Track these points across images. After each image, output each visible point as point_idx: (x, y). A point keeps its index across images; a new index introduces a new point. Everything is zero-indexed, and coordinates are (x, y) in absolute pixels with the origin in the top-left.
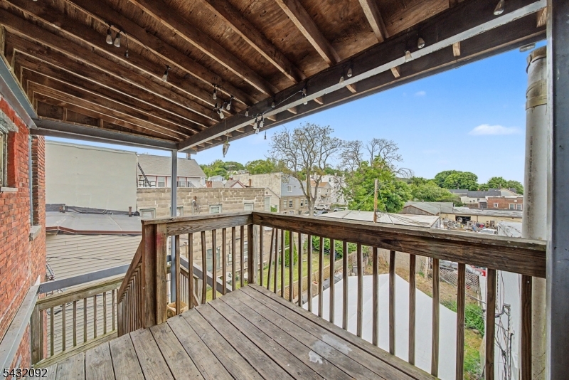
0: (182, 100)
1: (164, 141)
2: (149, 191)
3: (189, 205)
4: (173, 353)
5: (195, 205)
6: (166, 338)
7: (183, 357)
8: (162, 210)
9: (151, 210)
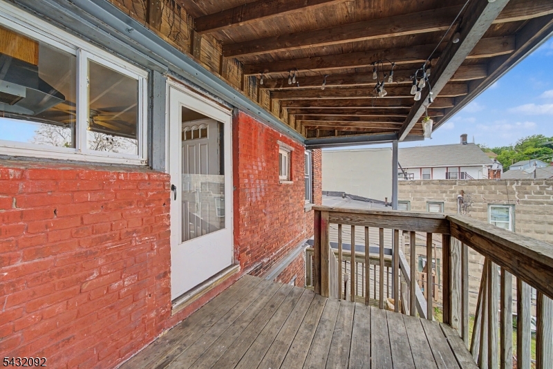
0: (367, 92)
1: (383, 134)
2: (404, 183)
3: (452, 200)
4: (310, 322)
5: (461, 201)
6: (316, 308)
7: (311, 330)
8: (418, 204)
9: (406, 203)
